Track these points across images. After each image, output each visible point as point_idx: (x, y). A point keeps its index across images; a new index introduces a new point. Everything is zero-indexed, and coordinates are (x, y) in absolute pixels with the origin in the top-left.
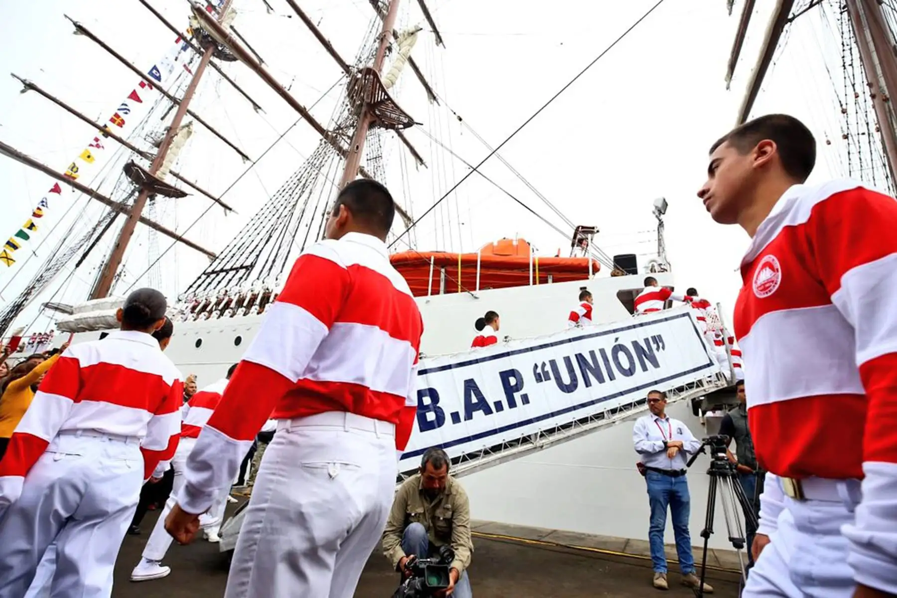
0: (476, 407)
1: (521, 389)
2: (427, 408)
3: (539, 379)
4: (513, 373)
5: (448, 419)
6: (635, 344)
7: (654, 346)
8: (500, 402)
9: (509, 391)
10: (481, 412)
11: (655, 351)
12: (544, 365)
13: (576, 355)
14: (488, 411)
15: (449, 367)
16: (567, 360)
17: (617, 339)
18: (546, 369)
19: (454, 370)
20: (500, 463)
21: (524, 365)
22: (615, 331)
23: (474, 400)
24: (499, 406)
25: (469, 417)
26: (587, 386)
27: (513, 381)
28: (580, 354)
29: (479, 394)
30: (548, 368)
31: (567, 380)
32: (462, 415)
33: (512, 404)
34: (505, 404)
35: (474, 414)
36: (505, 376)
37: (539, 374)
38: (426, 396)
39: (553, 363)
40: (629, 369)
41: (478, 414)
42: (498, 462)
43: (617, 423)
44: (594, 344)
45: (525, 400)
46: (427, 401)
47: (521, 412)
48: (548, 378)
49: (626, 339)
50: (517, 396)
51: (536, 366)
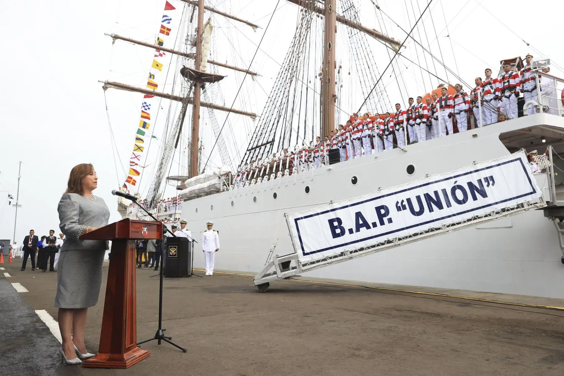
0: (362, 226)
1: (388, 216)
2: (336, 227)
3: (399, 209)
4: (382, 207)
5: (347, 232)
6: (470, 184)
7: (485, 184)
8: (375, 223)
9: (381, 217)
10: (365, 228)
11: (486, 187)
12: (403, 201)
13: (424, 194)
14: (368, 227)
15: (347, 206)
16: (418, 198)
17: (456, 182)
18: (404, 204)
19: (349, 208)
20: (375, 252)
21: (390, 203)
22: (455, 177)
23: (361, 222)
24: (375, 225)
25: (358, 230)
26: (430, 212)
27: (383, 212)
28: (427, 194)
29: (363, 219)
30: (405, 203)
31: (417, 208)
32: (354, 230)
33: (382, 223)
34: (378, 223)
35: (361, 229)
36: (378, 209)
37: (400, 207)
38: (335, 221)
39: (409, 200)
40: (463, 200)
41: (363, 229)
42: (374, 252)
43: (450, 232)
44: (438, 187)
45: (390, 221)
46: (336, 224)
47: (387, 227)
48: (404, 208)
49: (463, 182)
50: (385, 219)
51: (398, 202)
